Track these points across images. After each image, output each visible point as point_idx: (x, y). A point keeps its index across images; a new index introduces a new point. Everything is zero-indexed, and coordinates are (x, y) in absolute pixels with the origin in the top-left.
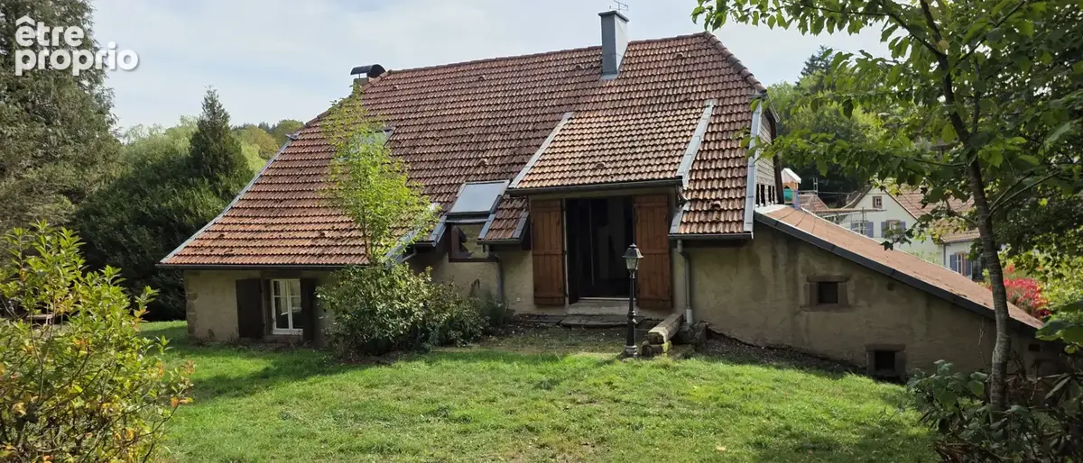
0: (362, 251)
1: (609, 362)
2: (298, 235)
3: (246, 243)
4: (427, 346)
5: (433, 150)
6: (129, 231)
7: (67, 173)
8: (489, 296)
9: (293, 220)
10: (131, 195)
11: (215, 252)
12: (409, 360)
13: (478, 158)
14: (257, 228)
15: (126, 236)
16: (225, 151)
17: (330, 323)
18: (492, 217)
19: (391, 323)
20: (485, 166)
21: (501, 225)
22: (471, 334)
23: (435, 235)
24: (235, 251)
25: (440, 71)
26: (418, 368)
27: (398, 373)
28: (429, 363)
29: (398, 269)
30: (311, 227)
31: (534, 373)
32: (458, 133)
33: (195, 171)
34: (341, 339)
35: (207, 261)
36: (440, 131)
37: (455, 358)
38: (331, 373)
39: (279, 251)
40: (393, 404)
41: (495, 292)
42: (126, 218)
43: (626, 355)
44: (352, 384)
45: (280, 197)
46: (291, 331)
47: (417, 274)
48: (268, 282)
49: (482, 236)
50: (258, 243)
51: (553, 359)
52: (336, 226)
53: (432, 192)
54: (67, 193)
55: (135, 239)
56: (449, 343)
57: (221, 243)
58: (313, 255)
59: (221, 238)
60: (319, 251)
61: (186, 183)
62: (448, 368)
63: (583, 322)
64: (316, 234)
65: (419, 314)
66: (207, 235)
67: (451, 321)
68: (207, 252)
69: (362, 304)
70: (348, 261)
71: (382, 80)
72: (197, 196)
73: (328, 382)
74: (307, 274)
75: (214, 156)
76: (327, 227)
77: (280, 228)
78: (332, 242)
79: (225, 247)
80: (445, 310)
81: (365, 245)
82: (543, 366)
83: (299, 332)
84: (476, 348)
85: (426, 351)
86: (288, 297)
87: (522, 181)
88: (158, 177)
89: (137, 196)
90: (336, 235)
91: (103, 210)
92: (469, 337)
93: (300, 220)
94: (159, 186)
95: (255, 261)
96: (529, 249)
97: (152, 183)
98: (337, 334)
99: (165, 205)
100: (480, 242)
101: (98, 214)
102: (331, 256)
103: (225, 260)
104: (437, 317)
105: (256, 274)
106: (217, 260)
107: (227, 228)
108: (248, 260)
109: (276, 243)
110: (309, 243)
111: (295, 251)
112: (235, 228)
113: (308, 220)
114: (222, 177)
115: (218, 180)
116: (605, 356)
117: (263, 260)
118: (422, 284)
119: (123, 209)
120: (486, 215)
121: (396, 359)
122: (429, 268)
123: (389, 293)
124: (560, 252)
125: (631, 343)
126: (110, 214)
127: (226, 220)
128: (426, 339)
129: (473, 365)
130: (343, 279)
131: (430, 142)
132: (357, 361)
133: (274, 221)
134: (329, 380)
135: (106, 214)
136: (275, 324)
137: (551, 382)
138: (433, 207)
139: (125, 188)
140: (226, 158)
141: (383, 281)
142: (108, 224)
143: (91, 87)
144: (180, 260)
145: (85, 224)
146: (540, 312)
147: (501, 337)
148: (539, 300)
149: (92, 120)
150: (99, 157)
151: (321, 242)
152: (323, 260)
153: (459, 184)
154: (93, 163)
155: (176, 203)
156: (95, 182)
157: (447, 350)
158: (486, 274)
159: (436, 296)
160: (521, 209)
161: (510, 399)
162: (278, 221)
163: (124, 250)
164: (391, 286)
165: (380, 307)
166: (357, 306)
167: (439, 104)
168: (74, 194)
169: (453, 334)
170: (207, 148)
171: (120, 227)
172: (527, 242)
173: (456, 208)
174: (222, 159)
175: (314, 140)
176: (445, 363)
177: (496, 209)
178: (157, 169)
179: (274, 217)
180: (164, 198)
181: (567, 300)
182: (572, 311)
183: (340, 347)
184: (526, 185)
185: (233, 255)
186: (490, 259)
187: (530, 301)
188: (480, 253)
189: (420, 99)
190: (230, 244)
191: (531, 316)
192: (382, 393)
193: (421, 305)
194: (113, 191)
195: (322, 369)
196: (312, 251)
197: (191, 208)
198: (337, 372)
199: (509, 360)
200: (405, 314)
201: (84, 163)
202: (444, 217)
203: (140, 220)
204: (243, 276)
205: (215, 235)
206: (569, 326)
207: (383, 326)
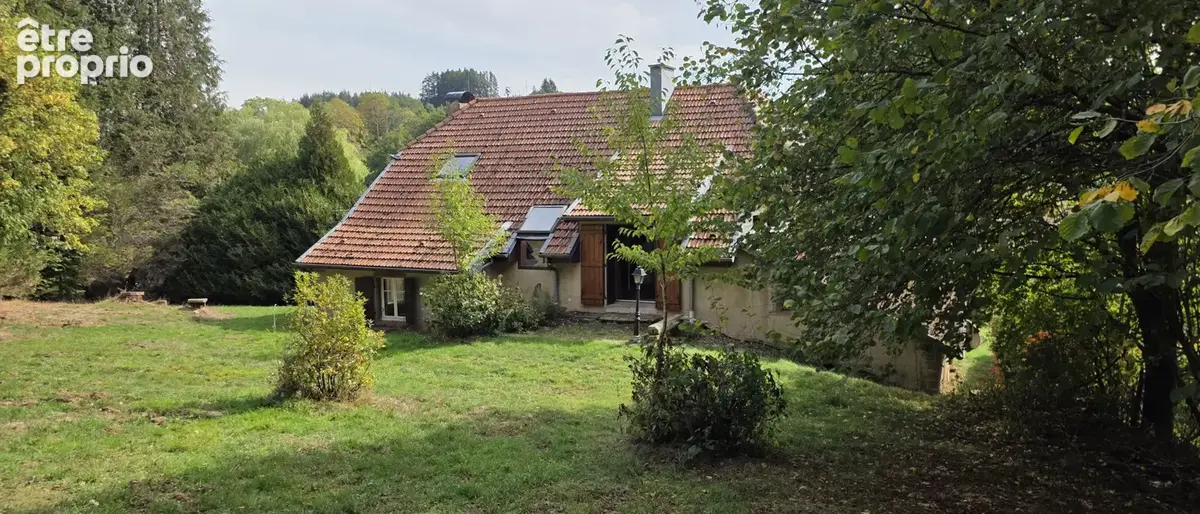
0: (453, 259)
1: (619, 346)
2: (403, 244)
3: (362, 249)
4: (497, 332)
5: (510, 175)
6: (247, 225)
7: (192, 172)
8: (548, 296)
9: (398, 231)
10: (248, 192)
11: (339, 255)
12: (483, 341)
13: (545, 185)
14: (370, 236)
15: (243, 228)
16: (330, 154)
17: (428, 313)
18: (551, 235)
19: (472, 315)
20: (550, 193)
21: (557, 242)
22: (530, 324)
23: (508, 247)
24: (355, 255)
25: (520, 102)
26: (490, 346)
27: (475, 349)
28: (498, 343)
29: (478, 276)
30: (412, 237)
31: (565, 351)
32: (531, 162)
33: (304, 172)
34: (436, 325)
35: (333, 261)
36: (516, 158)
37: (515, 340)
38: (430, 348)
39: (388, 256)
40: (472, 366)
41: (552, 293)
42: (244, 215)
43: (632, 342)
44: (446, 354)
45: (387, 210)
46: (397, 318)
47: (491, 280)
48: (379, 281)
49: (542, 251)
50: (372, 249)
51: (582, 343)
52: (432, 238)
53: (507, 214)
54: (190, 189)
55: (253, 233)
56: (513, 330)
57: (343, 248)
58: (415, 261)
59: (342, 243)
60: (419, 258)
61: (295, 182)
62: (509, 347)
63: (616, 318)
64: (416, 244)
65: (492, 309)
66: (330, 240)
67: (515, 315)
68: (332, 254)
69: (452, 301)
70: (442, 266)
71: (471, 107)
72: (306, 194)
73: (429, 353)
74: (409, 275)
75: (321, 160)
76: (424, 238)
77: (388, 237)
78: (429, 251)
79: (345, 251)
80: (511, 307)
81: (454, 255)
82: (572, 348)
83: (402, 319)
84: (531, 334)
85: (496, 335)
86: (395, 293)
87: (574, 210)
88: (271, 176)
89: (253, 194)
90: (432, 245)
91: (223, 205)
92: (527, 327)
93: (403, 231)
94: (272, 185)
95: (371, 263)
96: (578, 261)
97: (266, 182)
98: (435, 322)
99: (278, 202)
100: (541, 255)
101: (219, 209)
102: (428, 262)
103: (347, 262)
104: (505, 312)
105: (371, 274)
106: (341, 262)
107: (346, 235)
108: (365, 263)
109: (385, 249)
110: (411, 250)
111: (401, 257)
112: (353, 235)
113: (410, 231)
114: (328, 178)
115: (324, 180)
116: (617, 342)
117: (377, 263)
118: (495, 288)
119: (240, 205)
120: (546, 234)
121: (475, 340)
122: (501, 276)
123: (471, 293)
124: (601, 265)
125: (636, 333)
126: (230, 209)
127: (345, 229)
128: (496, 327)
129: (527, 345)
130: (439, 282)
131: (507, 168)
132: (447, 341)
133: (383, 231)
134: (430, 352)
135: (226, 209)
136: (384, 313)
137: (576, 357)
138: (507, 225)
139: (241, 185)
140: (331, 160)
141: (467, 285)
142: (229, 219)
143: (208, 91)
144: (311, 260)
145: (208, 216)
146: (586, 310)
147: (553, 327)
148: (585, 301)
149: (211, 122)
150: (217, 156)
151: (422, 251)
152: (423, 265)
153: (529, 207)
154: (212, 160)
155: (288, 202)
156: (213, 178)
157: (512, 335)
158: (545, 279)
159: (504, 296)
160: (574, 230)
161: (547, 366)
162: (387, 230)
163: (242, 241)
164: (472, 289)
165: (465, 303)
166: (448, 302)
167: (518, 133)
168: (198, 190)
169: (516, 324)
170: (314, 151)
171: (239, 221)
172: (577, 256)
173: (525, 228)
174: (327, 161)
175: (413, 160)
176: (508, 344)
177: (555, 230)
178: (270, 169)
179: (383, 227)
180: (278, 196)
181: (606, 301)
182: (608, 310)
183: (436, 331)
184: (577, 213)
185: (352, 258)
186: (550, 268)
187: (579, 300)
188: (540, 262)
189: (501, 128)
190: (350, 248)
191: (578, 313)
192: (465, 361)
193: (494, 303)
194: (230, 188)
195: (422, 345)
196: (414, 257)
197: (301, 206)
198: (435, 347)
199: (551, 342)
200: (482, 309)
201: (205, 161)
202: (515, 234)
203: (258, 216)
204: (360, 274)
205: (337, 241)
206: (604, 321)
207: (466, 316)
